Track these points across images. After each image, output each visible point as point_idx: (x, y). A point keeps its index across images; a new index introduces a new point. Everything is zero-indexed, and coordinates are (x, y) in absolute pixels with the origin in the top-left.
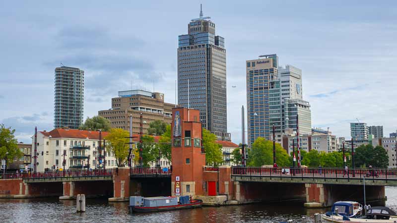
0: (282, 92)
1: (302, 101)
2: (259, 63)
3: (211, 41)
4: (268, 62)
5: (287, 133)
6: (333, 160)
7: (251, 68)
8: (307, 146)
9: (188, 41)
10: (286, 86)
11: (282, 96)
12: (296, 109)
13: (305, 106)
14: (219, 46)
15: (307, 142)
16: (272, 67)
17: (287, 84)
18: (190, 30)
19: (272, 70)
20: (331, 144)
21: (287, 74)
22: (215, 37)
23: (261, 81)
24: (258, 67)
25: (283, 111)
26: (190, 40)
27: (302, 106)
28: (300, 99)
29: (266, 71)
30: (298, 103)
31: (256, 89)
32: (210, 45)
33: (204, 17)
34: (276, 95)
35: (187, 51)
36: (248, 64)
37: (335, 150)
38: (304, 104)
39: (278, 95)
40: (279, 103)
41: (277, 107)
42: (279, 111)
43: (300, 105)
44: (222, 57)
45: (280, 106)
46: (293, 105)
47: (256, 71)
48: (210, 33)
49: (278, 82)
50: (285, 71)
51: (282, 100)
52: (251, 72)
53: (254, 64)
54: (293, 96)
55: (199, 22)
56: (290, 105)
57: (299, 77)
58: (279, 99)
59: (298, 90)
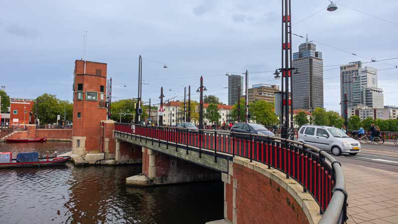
0: (361, 83)
1: (377, 88)
2: (349, 67)
3: (312, 54)
4: (355, 66)
5: (358, 107)
6: (387, 125)
7: (343, 70)
8: (373, 116)
9: (298, 56)
10: (364, 79)
11: (361, 86)
12: (371, 93)
13: (379, 92)
14: (318, 58)
15: (373, 113)
16: (357, 69)
17: (365, 78)
18: (300, 50)
19: (357, 71)
20: (391, 115)
21: (366, 71)
22: (316, 53)
23: (349, 78)
24: (347, 70)
25: (362, 95)
26: (300, 55)
27: (377, 91)
28: (375, 86)
29: (353, 71)
30: (373, 89)
31: (346, 82)
32: (312, 57)
33: (309, 41)
34: (357, 85)
35: (298, 61)
36: (341, 68)
37: (395, 118)
38: (379, 90)
39: (359, 85)
40: (359, 90)
41: (358, 92)
42: (359, 95)
43: (374, 91)
44: (320, 64)
45: (359, 92)
46: (369, 91)
47: (346, 72)
48: (312, 50)
49: (359, 77)
50: (365, 70)
51: (361, 88)
52: (343, 73)
53: (345, 68)
54: (370, 85)
55: (305, 45)
56: (366, 91)
57: (374, 73)
58: (359, 87)
59: (374, 81)
